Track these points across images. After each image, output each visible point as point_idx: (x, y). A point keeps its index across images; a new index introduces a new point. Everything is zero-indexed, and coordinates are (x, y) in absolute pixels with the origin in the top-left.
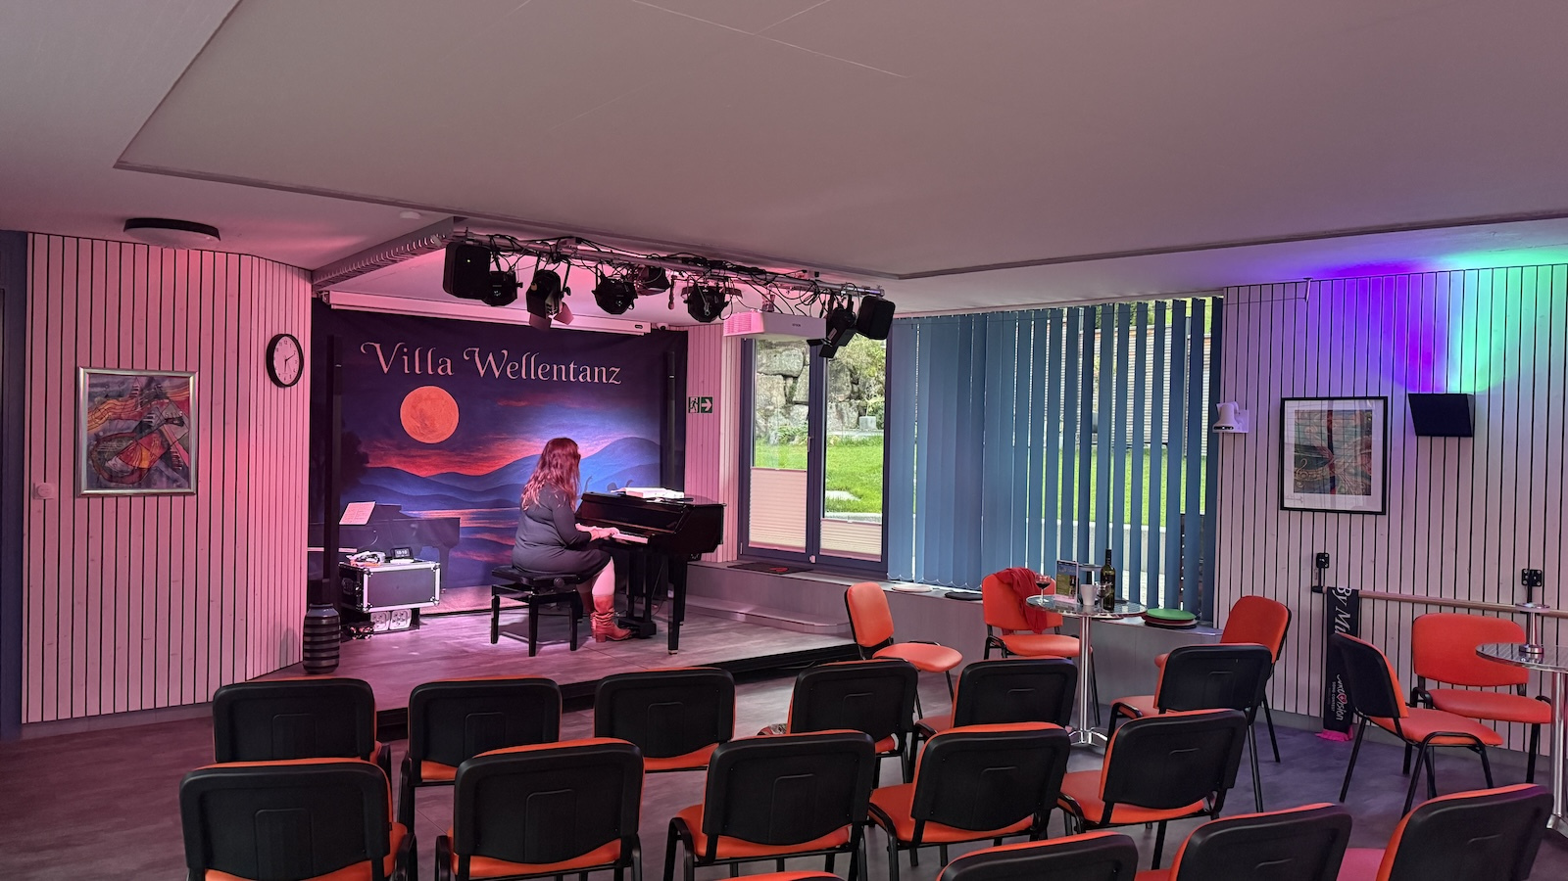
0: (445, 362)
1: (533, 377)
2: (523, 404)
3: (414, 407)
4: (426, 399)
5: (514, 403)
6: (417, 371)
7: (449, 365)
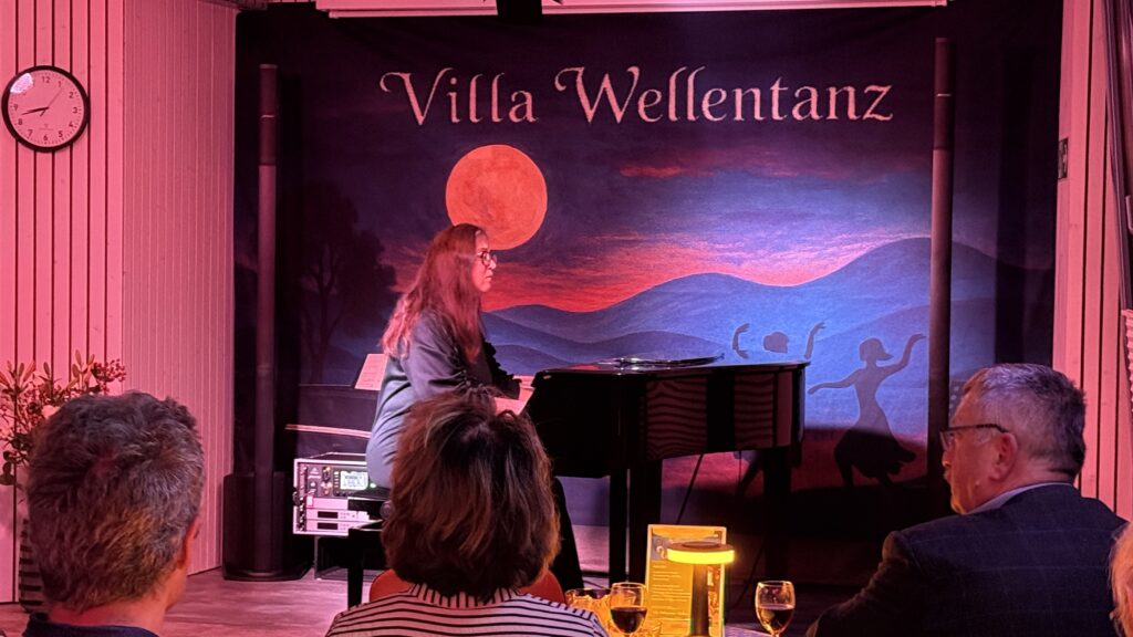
0: (521, 99)
1: (691, 117)
2: (670, 172)
3: (468, 185)
4: (488, 170)
5: (652, 171)
6: (473, 119)
7: (529, 102)
